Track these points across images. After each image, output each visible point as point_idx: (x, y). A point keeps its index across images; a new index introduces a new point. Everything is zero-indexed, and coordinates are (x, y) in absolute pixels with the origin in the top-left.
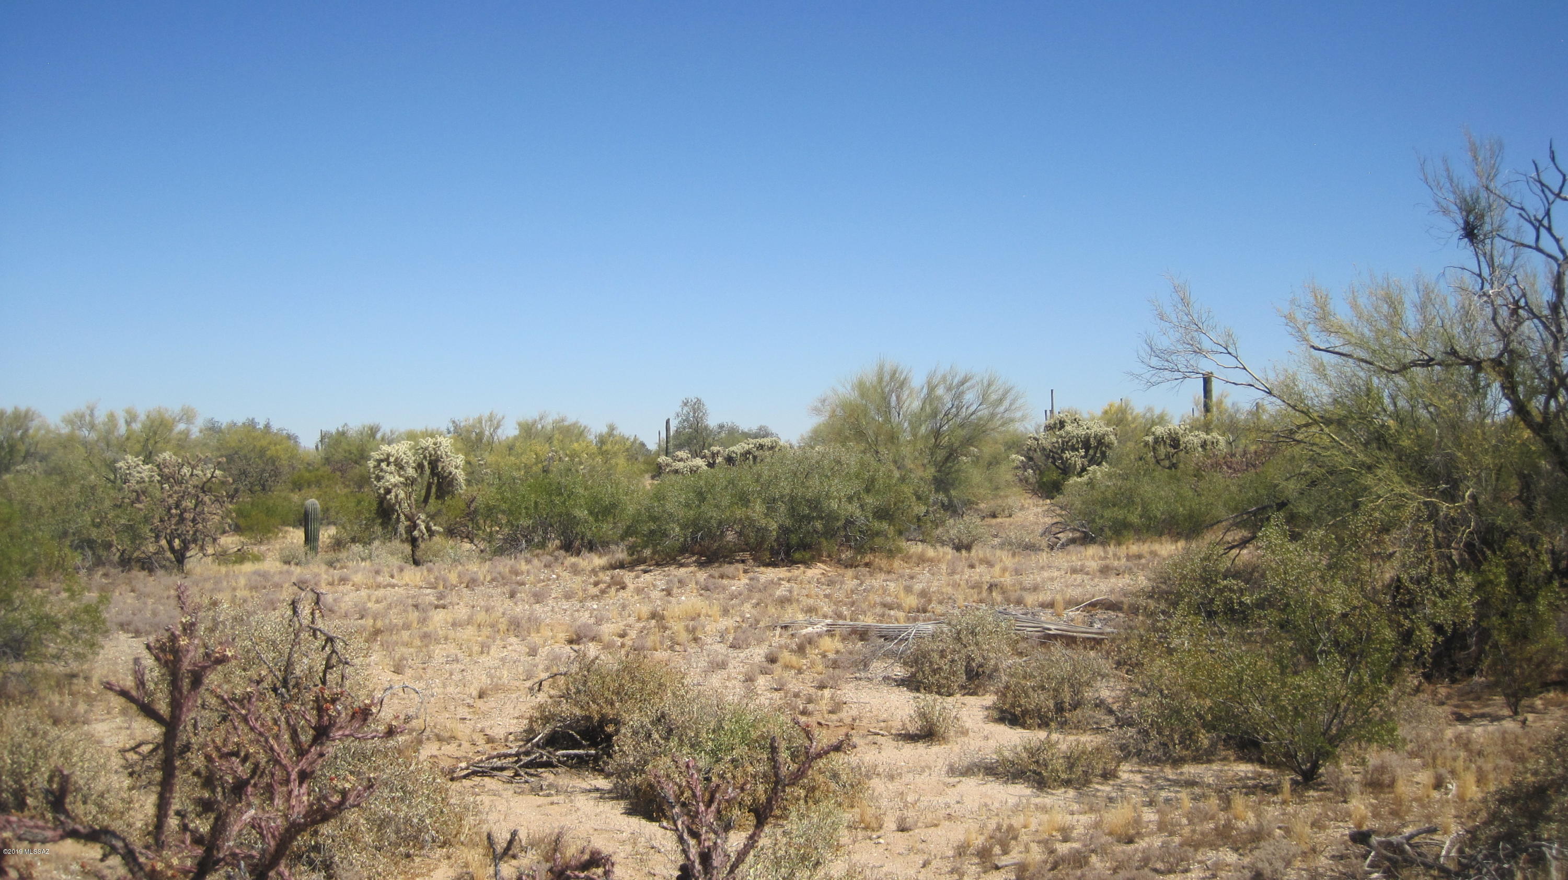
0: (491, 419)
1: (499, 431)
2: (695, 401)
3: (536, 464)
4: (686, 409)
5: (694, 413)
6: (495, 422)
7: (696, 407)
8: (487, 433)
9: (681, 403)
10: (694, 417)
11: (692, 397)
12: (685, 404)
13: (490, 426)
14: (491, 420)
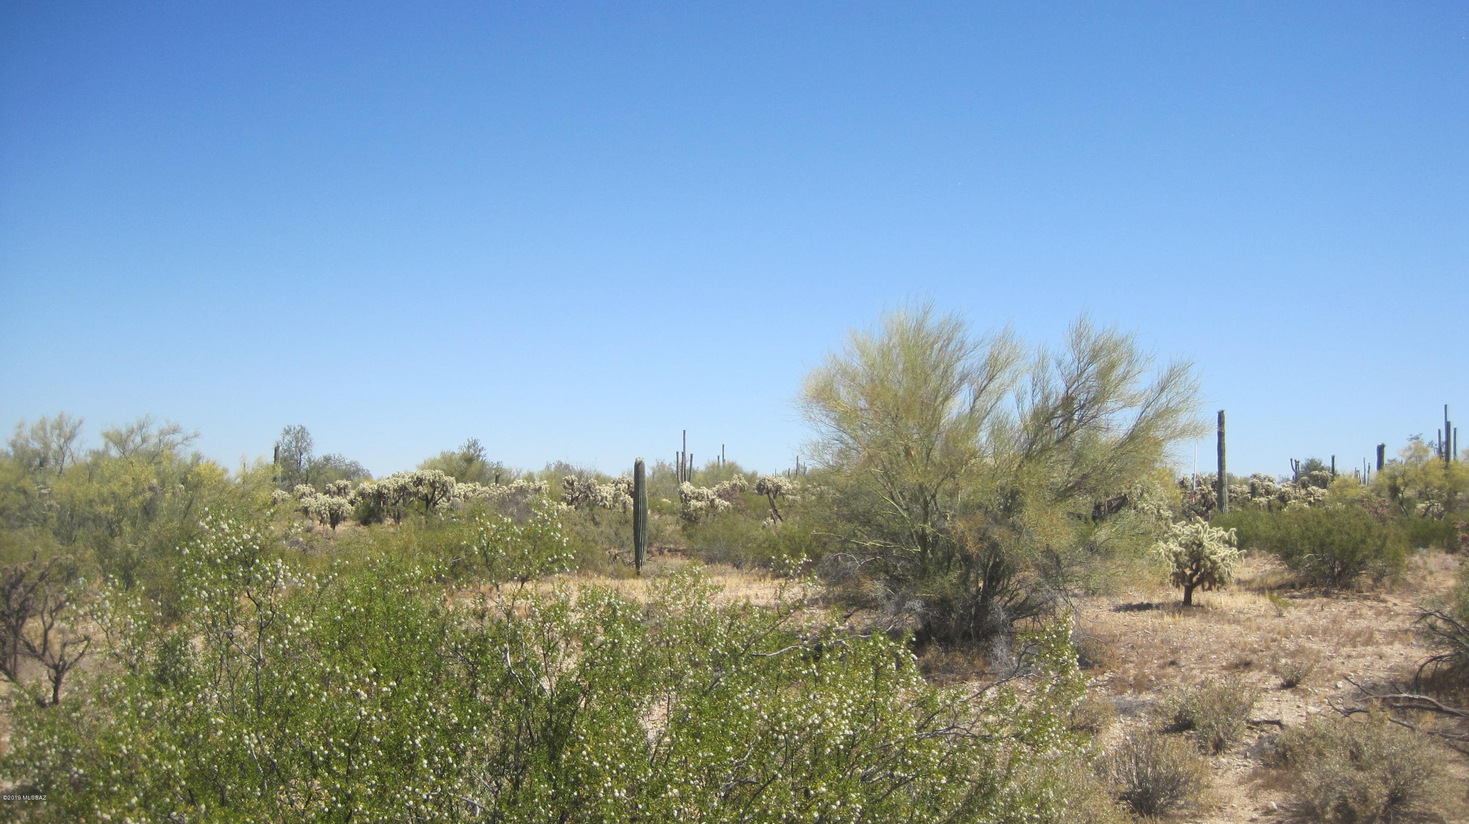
0: (59, 426)
1: (74, 445)
2: (298, 428)
3: (135, 494)
4: (288, 438)
5: (297, 442)
6: (67, 430)
7: (300, 436)
8: (54, 446)
9: (282, 431)
10: (296, 447)
11: (295, 424)
12: (287, 432)
13: (59, 436)
14: (61, 429)
